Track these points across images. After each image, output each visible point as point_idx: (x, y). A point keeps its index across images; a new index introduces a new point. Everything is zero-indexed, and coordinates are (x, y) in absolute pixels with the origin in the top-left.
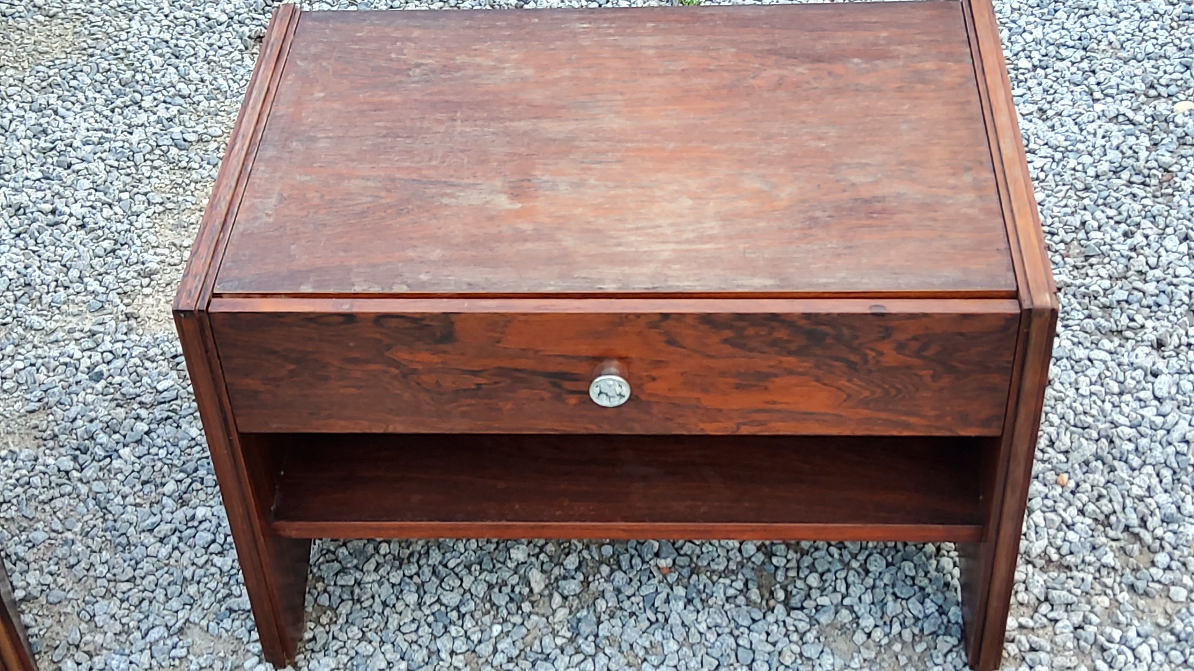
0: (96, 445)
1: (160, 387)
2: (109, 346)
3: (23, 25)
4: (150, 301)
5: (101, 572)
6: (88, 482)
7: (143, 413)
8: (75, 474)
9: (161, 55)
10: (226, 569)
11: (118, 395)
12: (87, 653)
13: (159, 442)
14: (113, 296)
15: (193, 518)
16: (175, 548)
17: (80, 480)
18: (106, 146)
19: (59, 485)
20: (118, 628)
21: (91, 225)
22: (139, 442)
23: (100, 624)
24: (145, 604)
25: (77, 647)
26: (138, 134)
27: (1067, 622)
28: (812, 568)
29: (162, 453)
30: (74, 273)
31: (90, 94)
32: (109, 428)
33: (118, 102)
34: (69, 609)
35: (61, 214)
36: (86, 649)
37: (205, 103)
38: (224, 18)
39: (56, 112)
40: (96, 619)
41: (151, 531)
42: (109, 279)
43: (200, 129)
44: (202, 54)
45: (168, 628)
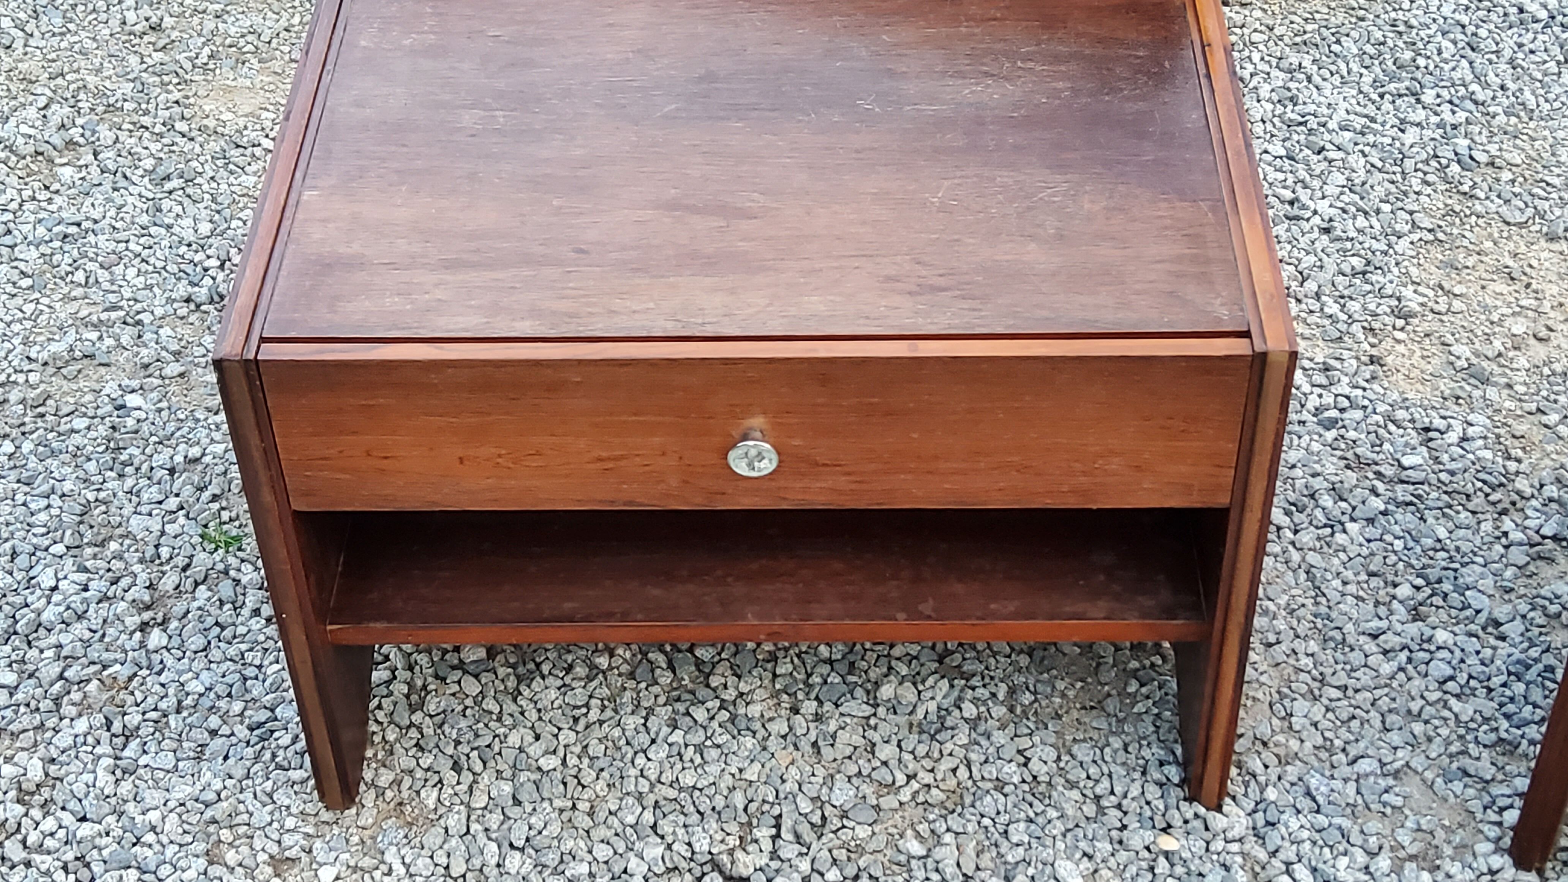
0: (1317, 506)
1: (1407, 461)
2: (1347, 390)
4: (1401, 348)
5: (1307, 665)
6: (1301, 549)
7: (1380, 487)
9: (1455, 43)
10: (1464, 718)
11: (1350, 455)
12: (1277, 756)
13: (1397, 529)
14: (1356, 328)
15: (1430, 640)
16: (1401, 669)
17: (1293, 543)
18: (1371, 138)
20: (1320, 741)
21: (1338, 232)
22: (1371, 521)
23: (1297, 727)
24: (1355, 724)
25: (1265, 744)
26: (1411, 136)
29: (1399, 545)
30: (1311, 286)
31: (1355, 67)
32: (1336, 492)
33: (1392, 87)
34: (1260, 695)
35: (1304, 207)
36: (1276, 750)
37: (1502, 119)
38: (1543, 15)
39: (1309, 79)
40: (1293, 719)
41: (1375, 637)
42: (1354, 306)
43: (1493, 149)
44: (1507, 53)
45: (1382, 764)
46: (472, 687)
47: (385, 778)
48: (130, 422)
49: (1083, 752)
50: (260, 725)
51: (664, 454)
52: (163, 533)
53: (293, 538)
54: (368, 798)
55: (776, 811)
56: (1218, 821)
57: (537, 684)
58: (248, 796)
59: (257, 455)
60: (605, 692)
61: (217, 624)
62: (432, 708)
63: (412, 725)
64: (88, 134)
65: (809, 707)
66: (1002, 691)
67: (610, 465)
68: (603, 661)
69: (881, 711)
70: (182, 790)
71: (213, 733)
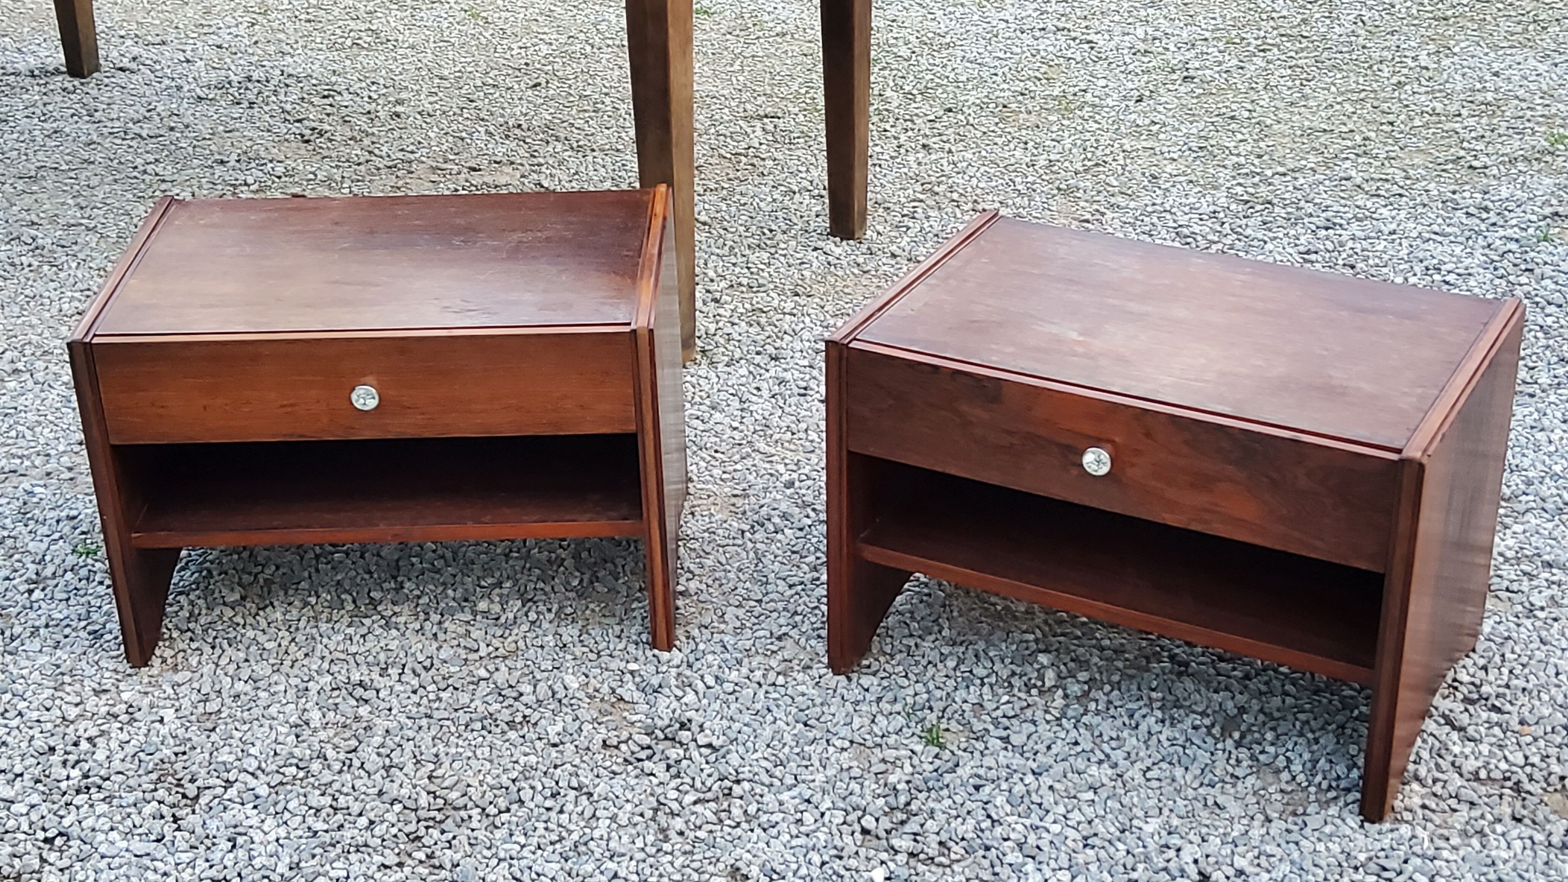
0: (770, 523)
3: (840, 273)
6: (755, 542)
8: (748, 534)
11: (799, 501)
16: (797, 593)
17: (750, 540)
19: (734, 538)
20: (738, 624)
22: (801, 529)
23: (727, 619)
24: (762, 618)
25: (706, 628)
27: (1465, 814)
28: (1273, 729)
29: (814, 540)
32: (784, 516)
34: (710, 607)
40: (725, 616)
41: (784, 580)
45: (772, 633)
46: (229, 613)
47: (168, 653)
48: (35, 500)
49: (596, 632)
50: (96, 631)
51: (318, 402)
52: (48, 549)
53: (110, 463)
54: (156, 662)
55: (403, 662)
56: (665, 656)
57: (269, 610)
58: (84, 662)
59: (90, 404)
60: (312, 614)
61: (76, 589)
62: (202, 622)
63: (189, 630)
64: (28, 365)
65: (435, 618)
66: (555, 607)
67: (289, 409)
68: (313, 600)
69: (479, 618)
70: (43, 659)
71: (66, 637)
